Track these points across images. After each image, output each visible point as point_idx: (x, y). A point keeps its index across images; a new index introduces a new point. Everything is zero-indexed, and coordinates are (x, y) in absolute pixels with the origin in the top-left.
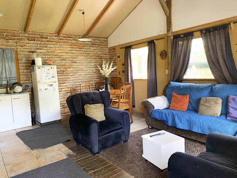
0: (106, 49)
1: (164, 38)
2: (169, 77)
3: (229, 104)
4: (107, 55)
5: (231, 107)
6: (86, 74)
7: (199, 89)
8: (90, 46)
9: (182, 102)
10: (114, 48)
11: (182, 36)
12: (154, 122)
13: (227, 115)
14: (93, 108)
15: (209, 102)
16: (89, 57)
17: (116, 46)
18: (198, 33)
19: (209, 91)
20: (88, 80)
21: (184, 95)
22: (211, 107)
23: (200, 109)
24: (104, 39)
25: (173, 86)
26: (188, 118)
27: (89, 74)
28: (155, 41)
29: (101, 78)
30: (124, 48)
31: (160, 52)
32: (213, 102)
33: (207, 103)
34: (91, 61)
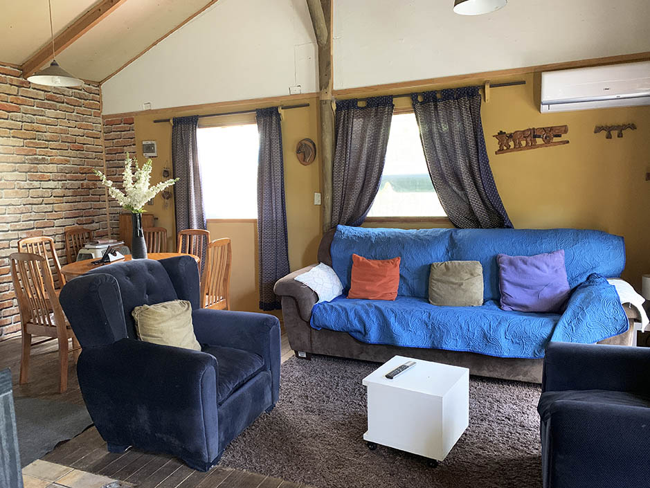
0: (94, 121)
1: (308, 105)
2: (328, 212)
3: (503, 275)
4: (100, 141)
5: (507, 281)
6: (32, 201)
7: (422, 243)
8: (43, 104)
9: (385, 277)
10: (128, 120)
11: (361, 104)
12: (319, 338)
13: (499, 301)
14: (164, 316)
15: (454, 272)
16: (40, 144)
17: (137, 114)
18: (405, 102)
19: (447, 245)
20: (39, 224)
21: (384, 258)
22: (462, 284)
23: (435, 292)
24: (87, 86)
25: (348, 237)
26: (425, 317)
27: (41, 204)
28: (280, 111)
29: (82, 216)
30: (169, 120)
31: (297, 143)
32: (466, 272)
33: (452, 275)
34: (47, 157)
